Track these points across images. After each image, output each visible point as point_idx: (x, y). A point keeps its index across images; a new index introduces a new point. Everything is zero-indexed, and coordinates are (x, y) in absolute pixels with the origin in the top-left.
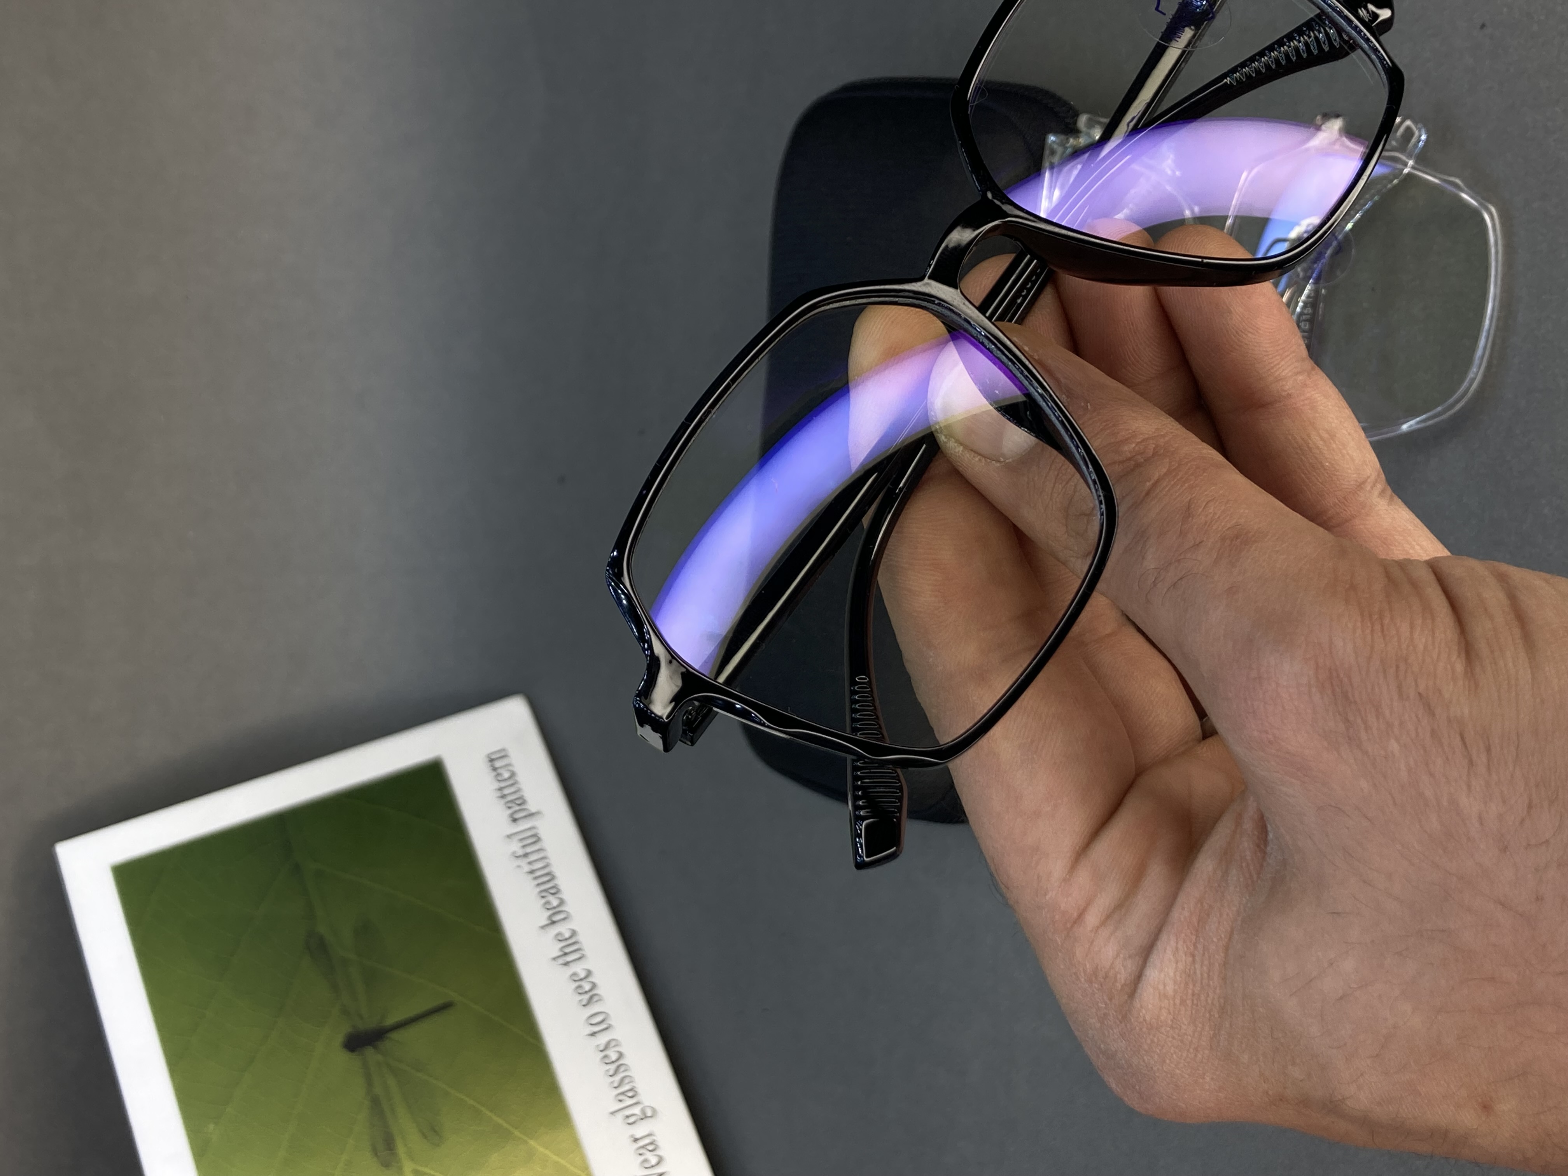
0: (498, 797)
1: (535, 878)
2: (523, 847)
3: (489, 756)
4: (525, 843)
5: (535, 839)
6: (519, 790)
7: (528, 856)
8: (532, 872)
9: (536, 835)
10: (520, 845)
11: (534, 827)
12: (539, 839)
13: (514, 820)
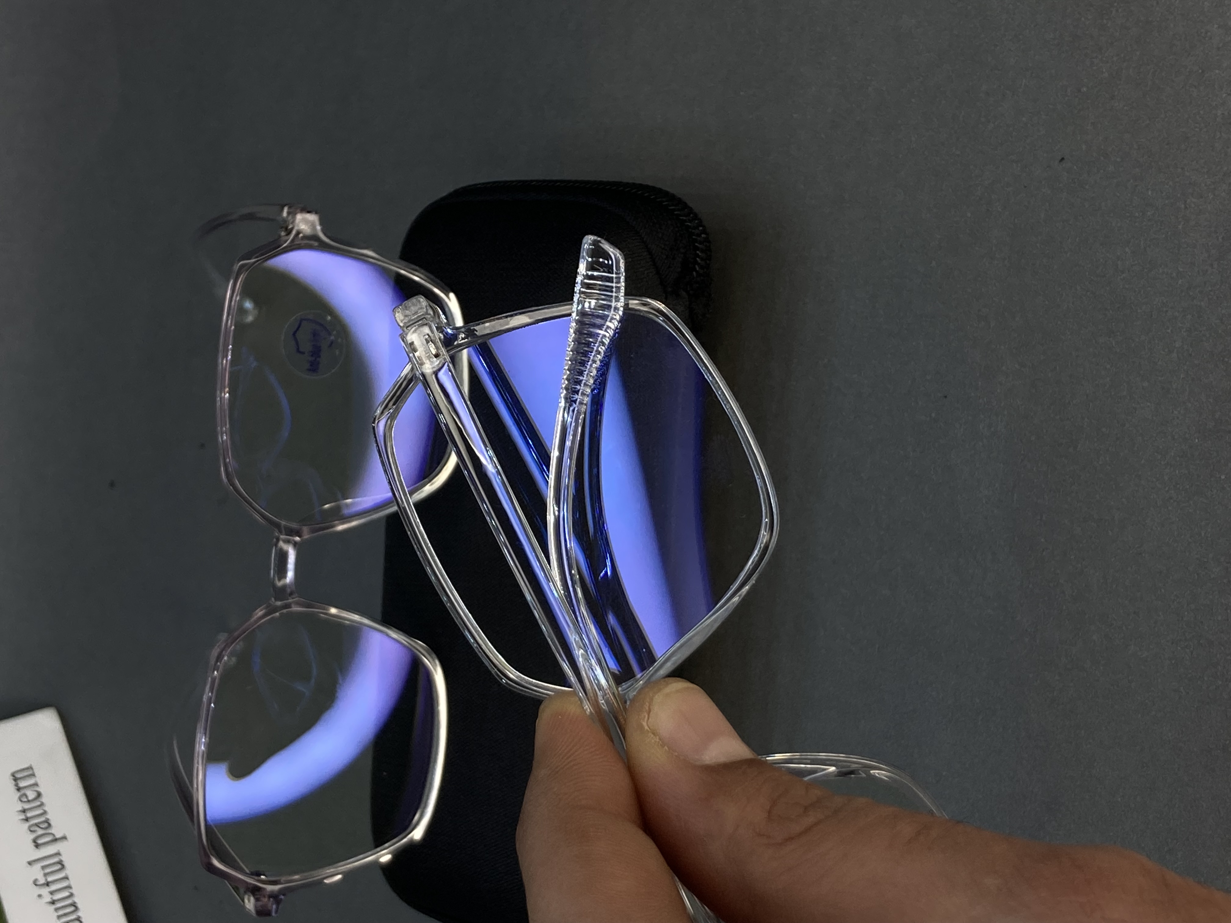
0: (23, 819)
1: (57, 910)
2: (46, 875)
3: (13, 775)
4: (48, 870)
5: (58, 867)
6: (45, 813)
7: (50, 884)
8: (53, 902)
9: (60, 863)
10: (42, 872)
11: (58, 854)
12: (63, 867)
13: (37, 846)
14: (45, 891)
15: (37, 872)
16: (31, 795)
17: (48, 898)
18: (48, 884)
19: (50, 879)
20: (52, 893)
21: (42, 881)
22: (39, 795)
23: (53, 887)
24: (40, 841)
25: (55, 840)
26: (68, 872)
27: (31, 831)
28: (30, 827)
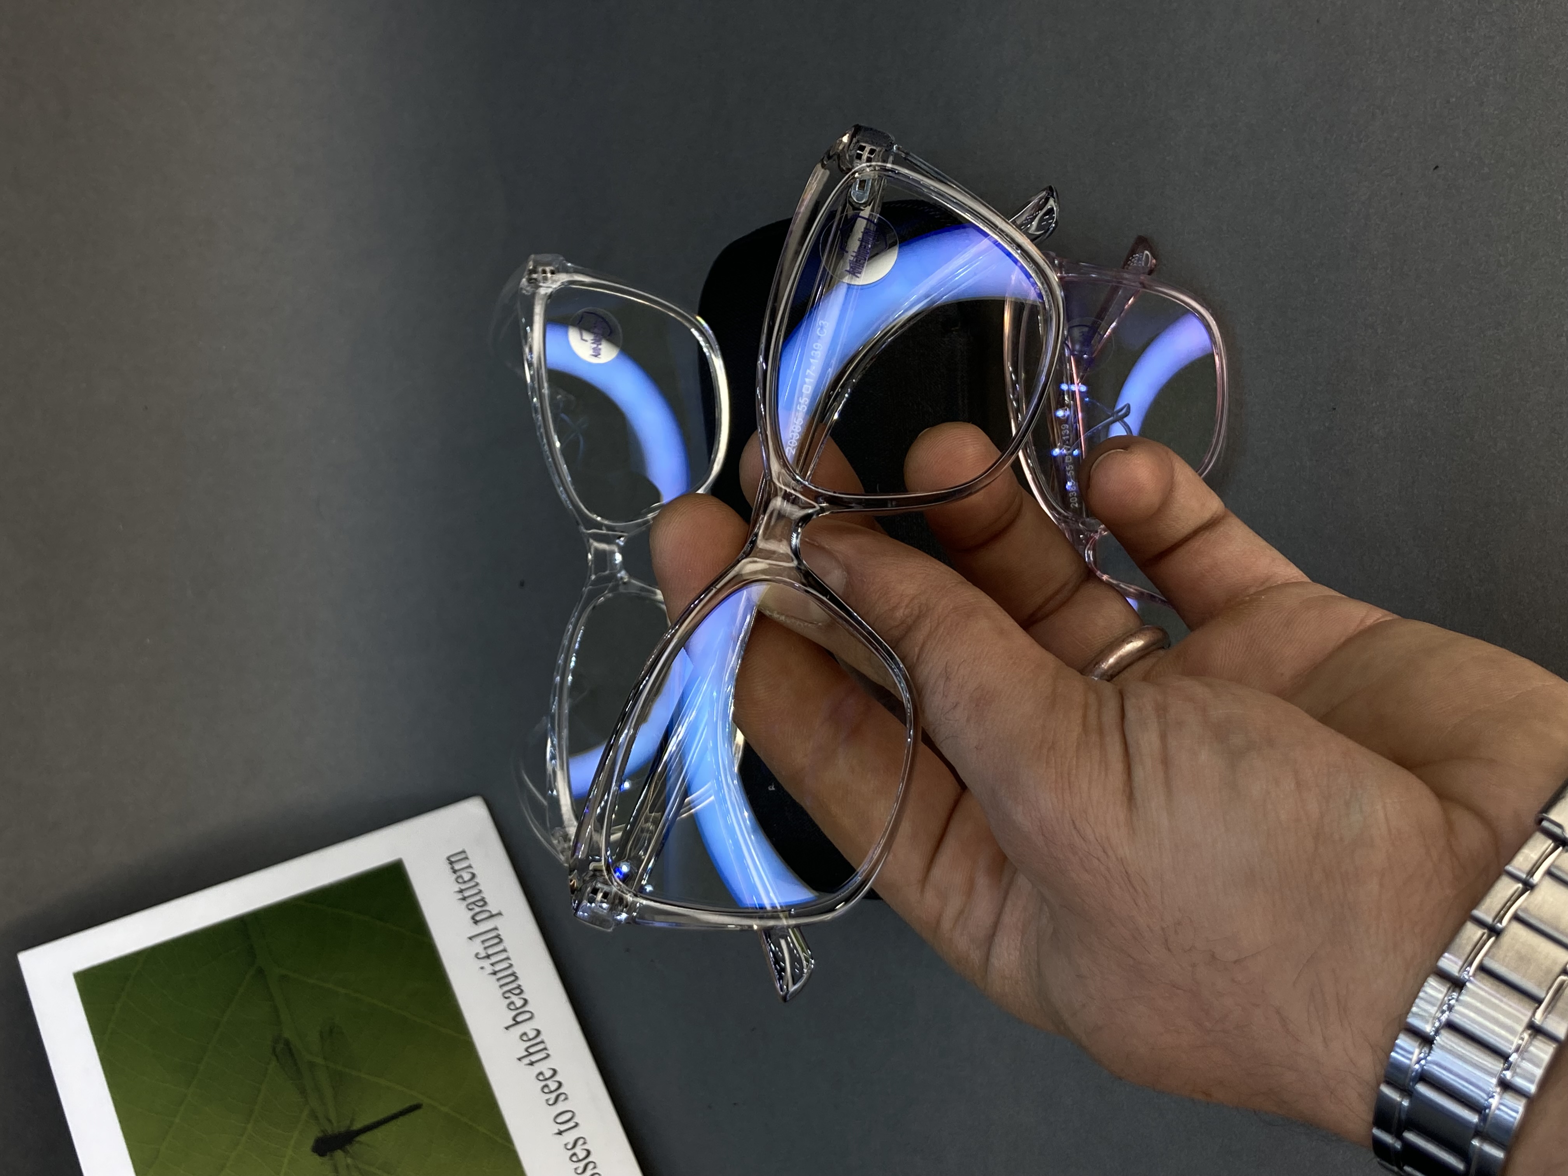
0: (460, 899)
1: (498, 980)
2: (485, 948)
3: (448, 859)
4: (487, 944)
5: (496, 941)
6: (480, 892)
7: (491, 957)
8: (495, 973)
9: (498, 936)
10: (482, 946)
11: (496, 929)
12: (501, 941)
13: (476, 922)
14: (486, 963)
15: (477, 946)
16: (467, 877)
17: (490, 969)
18: (488, 957)
19: (490, 951)
20: (492, 965)
21: (483, 954)
22: (473, 876)
23: (494, 959)
24: (478, 918)
25: (492, 916)
26: (506, 944)
27: (470, 910)
28: (468, 905)
